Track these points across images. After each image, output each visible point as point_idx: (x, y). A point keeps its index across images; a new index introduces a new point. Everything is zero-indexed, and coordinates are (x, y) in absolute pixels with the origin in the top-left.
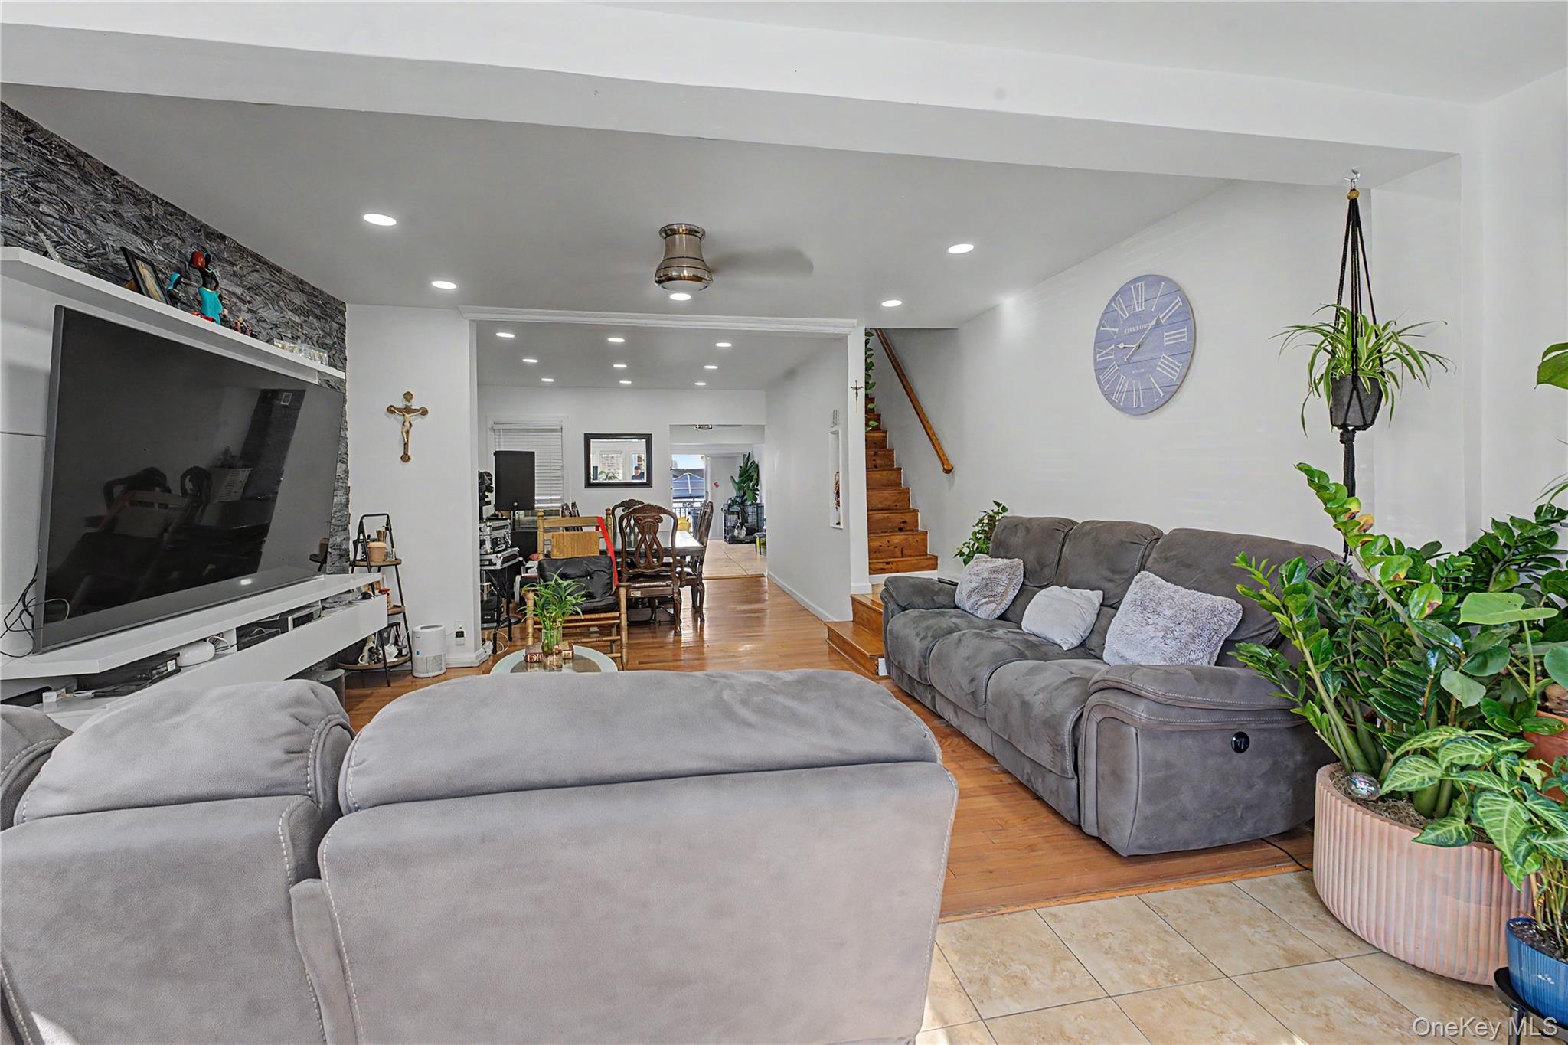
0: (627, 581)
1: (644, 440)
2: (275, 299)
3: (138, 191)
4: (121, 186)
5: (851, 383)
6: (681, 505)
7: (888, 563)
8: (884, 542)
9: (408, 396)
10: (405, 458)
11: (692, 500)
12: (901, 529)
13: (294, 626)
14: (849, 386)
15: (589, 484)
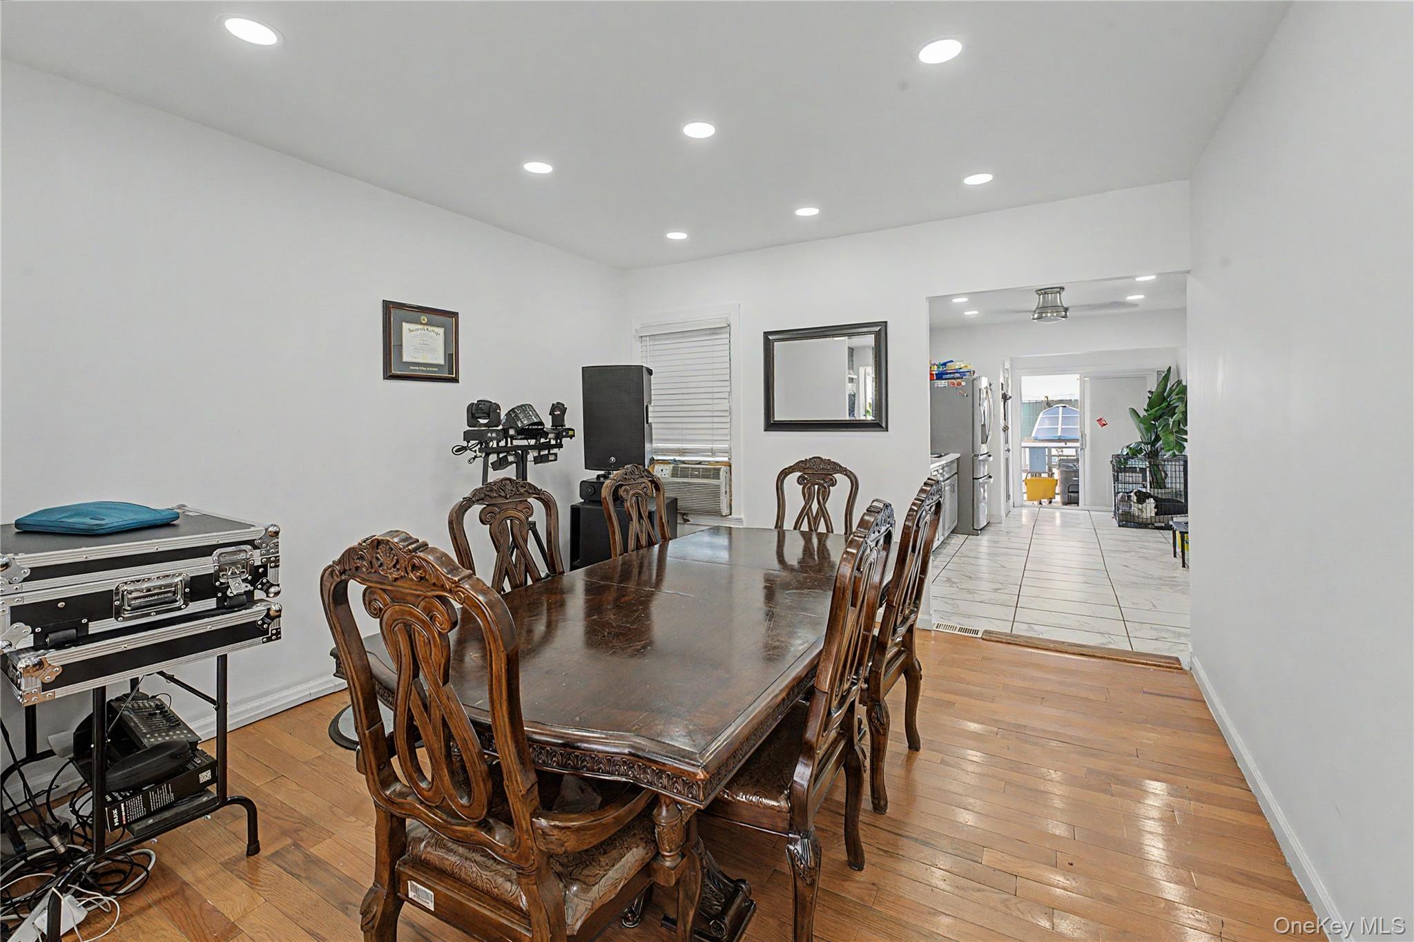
1: (871, 338)
15: (772, 425)
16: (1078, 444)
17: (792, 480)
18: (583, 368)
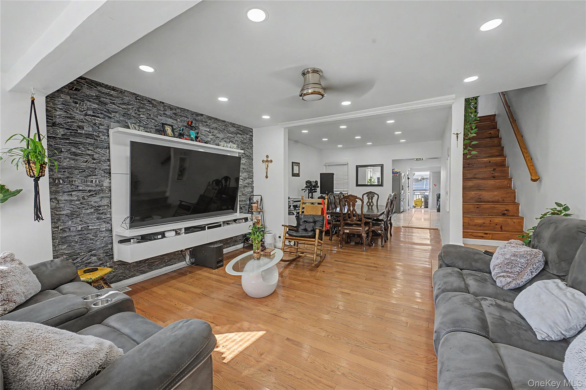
0: (320, 227)
1: (380, 167)
2: (222, 131)
3: (172, 106)
4: (166, 106)
5: (454, 130)
6: (419, 193)
7: (485, 234)
8: (487, 221)
9: (267, 157)
10: (267, 177)
11: (425, 191)
12: (504, 215)
13: (208, 229)
14: (452, 133)
15: (357, 185)
16: (428, 191)
17: (365, 196)
18: (320, 174)
